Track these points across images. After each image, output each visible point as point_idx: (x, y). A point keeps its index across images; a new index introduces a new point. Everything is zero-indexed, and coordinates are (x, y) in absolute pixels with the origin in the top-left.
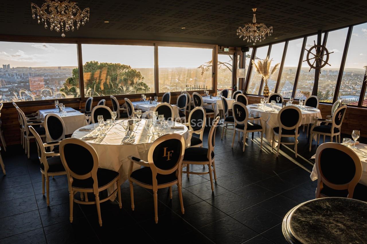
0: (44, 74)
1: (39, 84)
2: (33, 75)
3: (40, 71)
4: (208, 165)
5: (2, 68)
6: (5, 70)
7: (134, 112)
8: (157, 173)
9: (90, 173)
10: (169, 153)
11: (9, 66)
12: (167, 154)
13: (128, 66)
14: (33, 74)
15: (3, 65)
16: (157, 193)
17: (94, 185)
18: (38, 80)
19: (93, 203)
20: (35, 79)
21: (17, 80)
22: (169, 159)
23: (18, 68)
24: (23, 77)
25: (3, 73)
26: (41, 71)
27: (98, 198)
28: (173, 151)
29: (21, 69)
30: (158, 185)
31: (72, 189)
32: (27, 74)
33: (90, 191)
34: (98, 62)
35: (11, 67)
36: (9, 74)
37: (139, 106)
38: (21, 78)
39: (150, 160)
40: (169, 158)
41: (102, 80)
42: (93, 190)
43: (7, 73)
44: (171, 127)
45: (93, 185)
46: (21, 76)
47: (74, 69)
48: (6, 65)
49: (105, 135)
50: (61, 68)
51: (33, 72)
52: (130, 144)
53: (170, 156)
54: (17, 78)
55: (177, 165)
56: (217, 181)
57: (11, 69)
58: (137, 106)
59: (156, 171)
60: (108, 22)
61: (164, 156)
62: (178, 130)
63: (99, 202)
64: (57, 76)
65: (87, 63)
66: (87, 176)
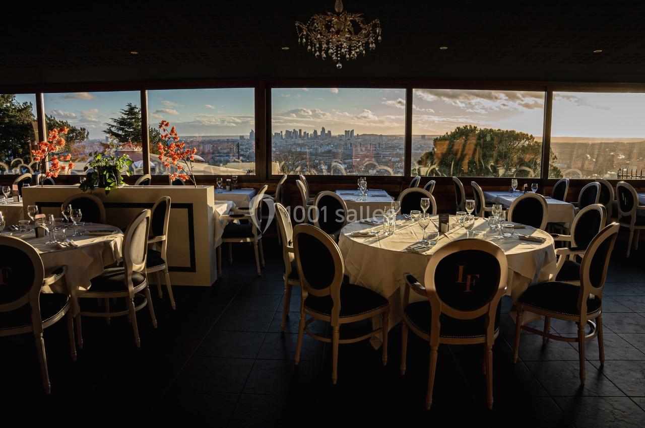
0: (400, 146)
1: (391, 159)
2: (384, 147)
3: (394, 140)
4: (576, 323)
5: (343, 135)
6: (347, 138)
7: (484, 206)
8: (442, 313)
9: (328, 288)
10: (469, 277)
11: (352, 131)
12: (465, 278)
13: (529, 135)
14: (383, 145)
15: (346, 131)
16: (438, 351)
17: (333, 311)
18: (390, 154)
19: (328, 340)
20: (385, 153)
21: (361, 153)
22: (468, 290)
23: (364, 135)
24: (369, 148)
25: (344, 143)
26: (396, 141)
27: (337, 335)
28: (478, 276)
29: (368, 137)
30: (440, 336)
31: (304, 310)
32: (375, 145)
33: (326, 318)
34: (476, 127)
35: (355, 134)
36: (351, 144)
37: (500, 198)
38: (366, 150)
39: (429, 284)
40: (468, 287)
41: (466, 155)
42: (331, 318)
43: (348, 141)
44: (519, 236)
45: (331, 310)
46: (367, 148)
47: (435, 138)
48: (349, 131)
49: (391, 233)
50: (426, 137)
51: (384, 142)
52: (417, 253)
53: (471, 284)
54: (361, 150)
55: (487, 306)
56: (605, 364)
57: (355, 137)
58: (497, 198)
59: (440, 307)
60: (446, 48)
61: (458, 282)
62: (529, 242)
63: (337, 341)
64: (418, 150)
65: (458, 128)
66: (323, 293)
